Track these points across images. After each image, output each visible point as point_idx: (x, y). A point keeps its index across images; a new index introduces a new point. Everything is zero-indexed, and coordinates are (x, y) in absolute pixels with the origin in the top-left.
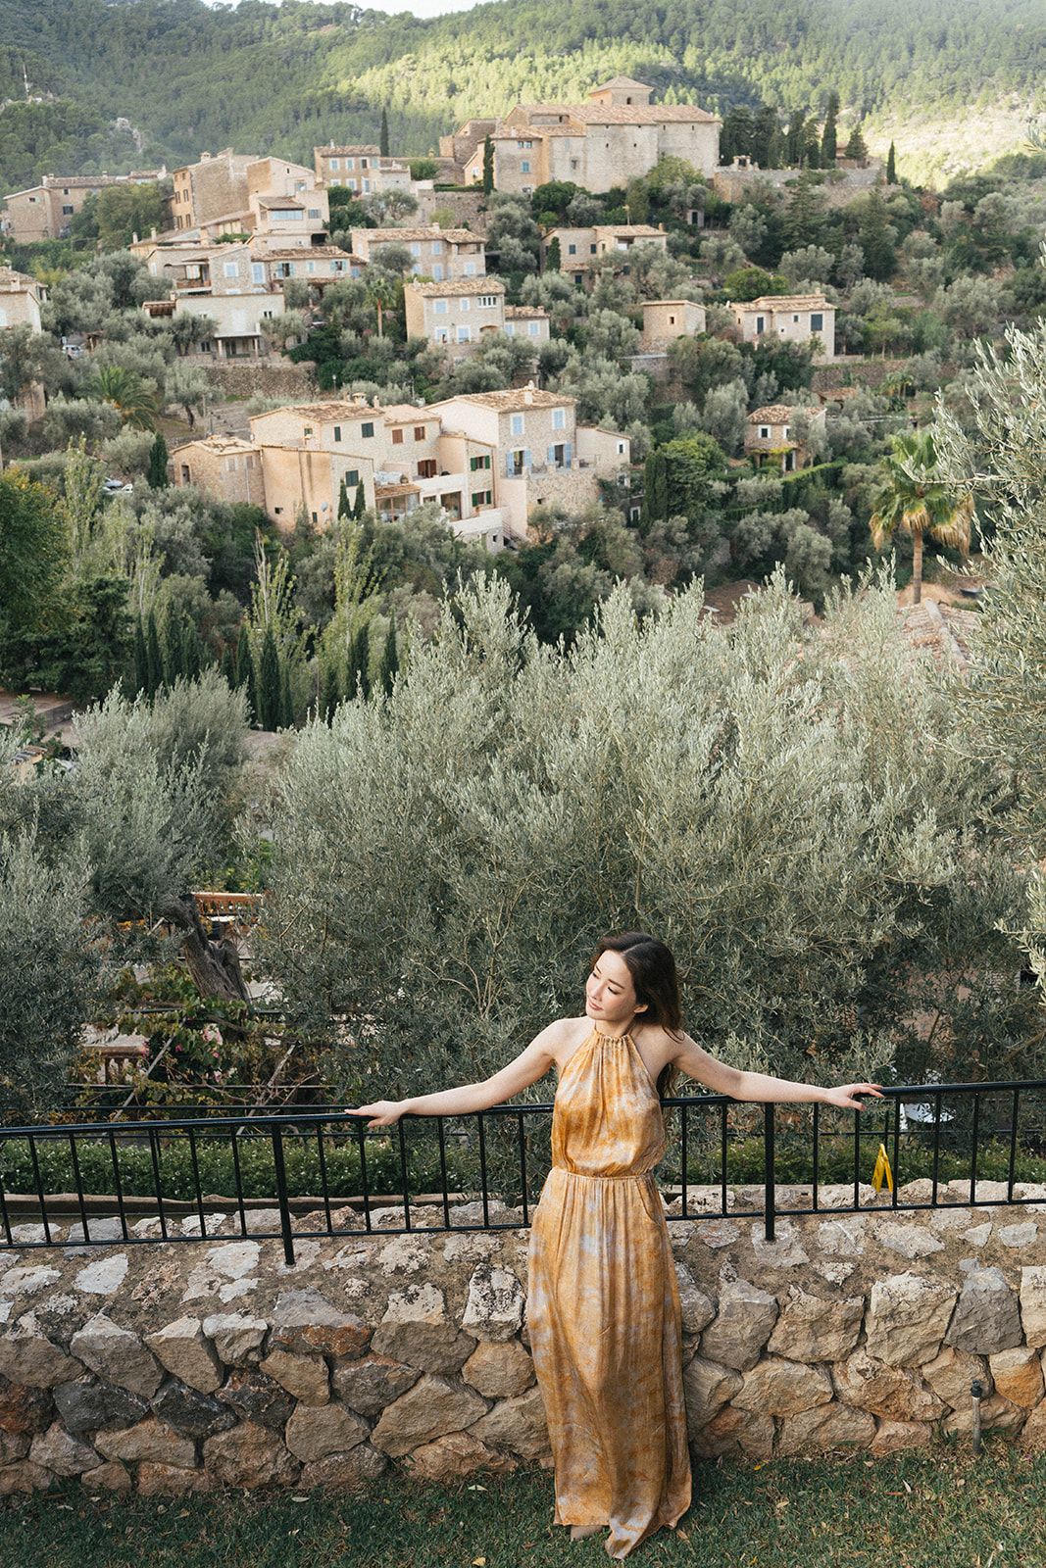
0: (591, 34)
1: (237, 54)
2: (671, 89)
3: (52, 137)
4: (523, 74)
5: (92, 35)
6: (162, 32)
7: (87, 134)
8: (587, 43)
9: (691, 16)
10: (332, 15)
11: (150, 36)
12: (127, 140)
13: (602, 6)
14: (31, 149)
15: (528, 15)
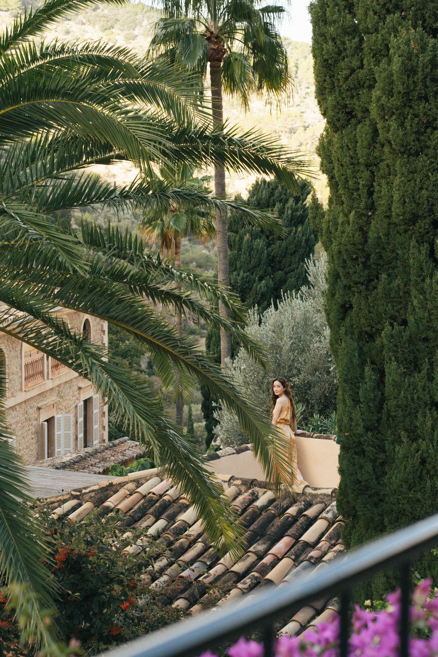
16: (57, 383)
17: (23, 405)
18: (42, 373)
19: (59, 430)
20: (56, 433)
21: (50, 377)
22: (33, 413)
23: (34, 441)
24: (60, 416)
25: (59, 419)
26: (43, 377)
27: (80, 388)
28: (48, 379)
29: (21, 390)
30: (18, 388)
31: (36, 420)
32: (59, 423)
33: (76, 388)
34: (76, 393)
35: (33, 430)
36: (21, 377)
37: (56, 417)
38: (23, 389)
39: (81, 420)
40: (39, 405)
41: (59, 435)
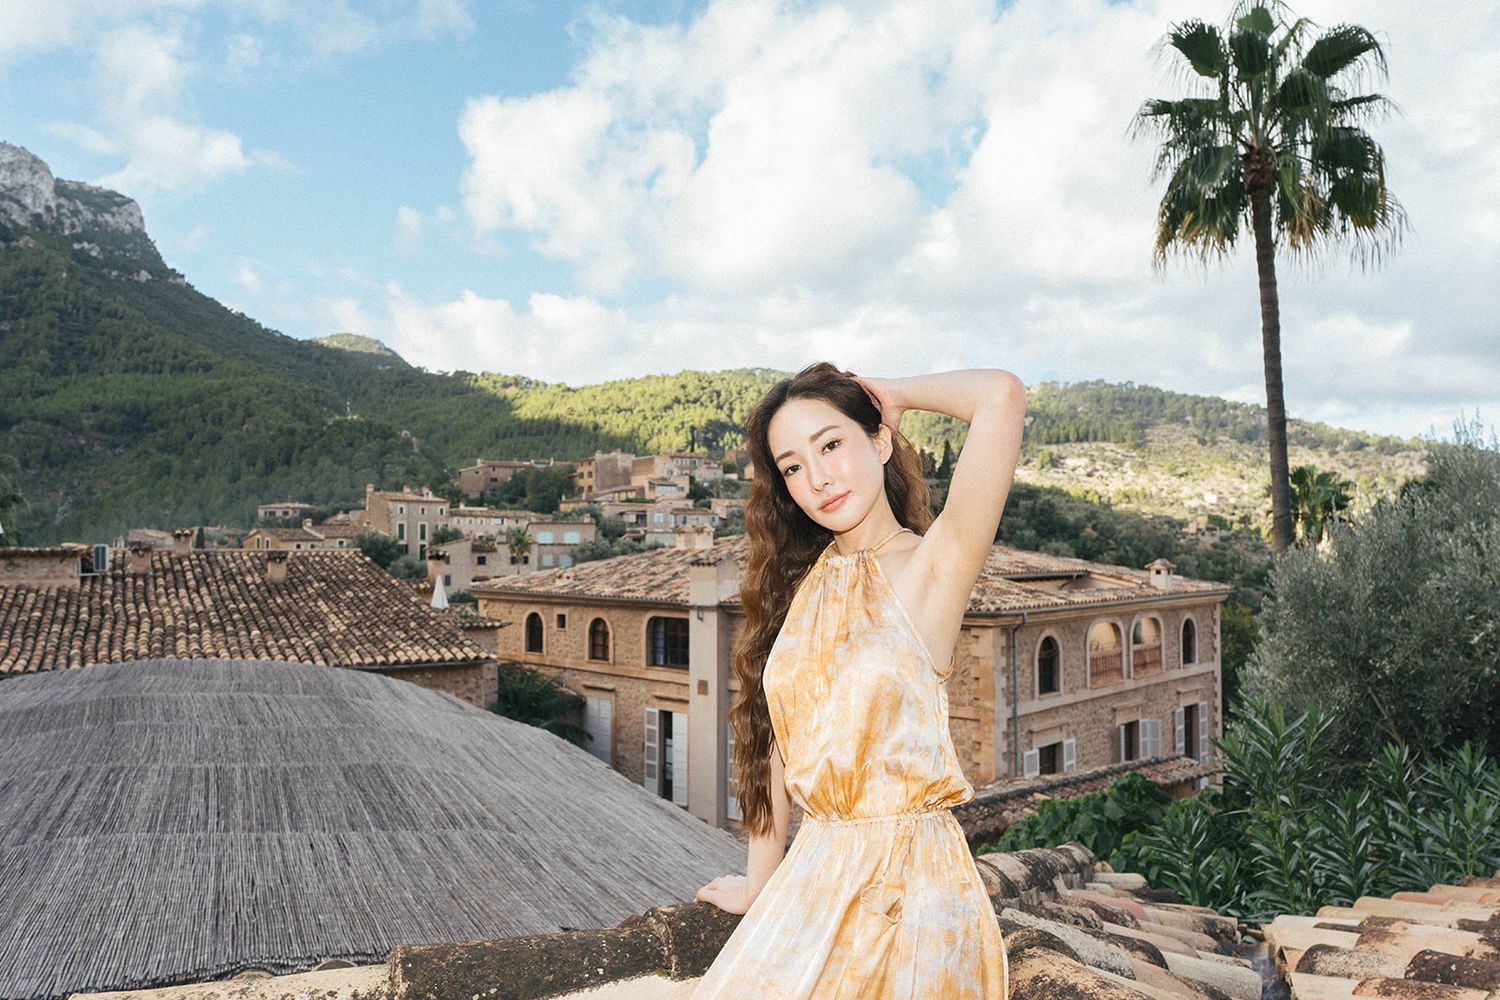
0: (677, 401)
1: (453, 400)
2: (727, 434)
3: (365, 439)
4: (640, 421)
5: (359, 383)
6: (404, 384)
7: (386, 439)
8: (676, 406)
9: (735, 395)
10: (512, 381)
11: (397, 386)
12: (408, 443)
13: (683, 387)
14: (351, 445)
15: (640, 389)
16: (1143, 683)
17: (1089, 704)
18: (1119, 670)
19: (1145, 735)
20: (1141, 739)
21: (1132, 675)
22: (1105, 714)
23: (1108, 745)
24: (1146, 720)
25: (1144, 724)
26: (1122, 675)
27: (1179, 693)
28: (1129, 677)
29: (1085, 686)
30: (1082, 683)
31: (1111, 722)
32: (1145, 729)
33: (1174, 692)
34: (1175, 698)
35: (1106, 733)
36: (1085, 672)
37: (1141, 721)
38: (1089, 685)
39: (1181, 727)
40: (1115, 706)
41: (1145, 743)
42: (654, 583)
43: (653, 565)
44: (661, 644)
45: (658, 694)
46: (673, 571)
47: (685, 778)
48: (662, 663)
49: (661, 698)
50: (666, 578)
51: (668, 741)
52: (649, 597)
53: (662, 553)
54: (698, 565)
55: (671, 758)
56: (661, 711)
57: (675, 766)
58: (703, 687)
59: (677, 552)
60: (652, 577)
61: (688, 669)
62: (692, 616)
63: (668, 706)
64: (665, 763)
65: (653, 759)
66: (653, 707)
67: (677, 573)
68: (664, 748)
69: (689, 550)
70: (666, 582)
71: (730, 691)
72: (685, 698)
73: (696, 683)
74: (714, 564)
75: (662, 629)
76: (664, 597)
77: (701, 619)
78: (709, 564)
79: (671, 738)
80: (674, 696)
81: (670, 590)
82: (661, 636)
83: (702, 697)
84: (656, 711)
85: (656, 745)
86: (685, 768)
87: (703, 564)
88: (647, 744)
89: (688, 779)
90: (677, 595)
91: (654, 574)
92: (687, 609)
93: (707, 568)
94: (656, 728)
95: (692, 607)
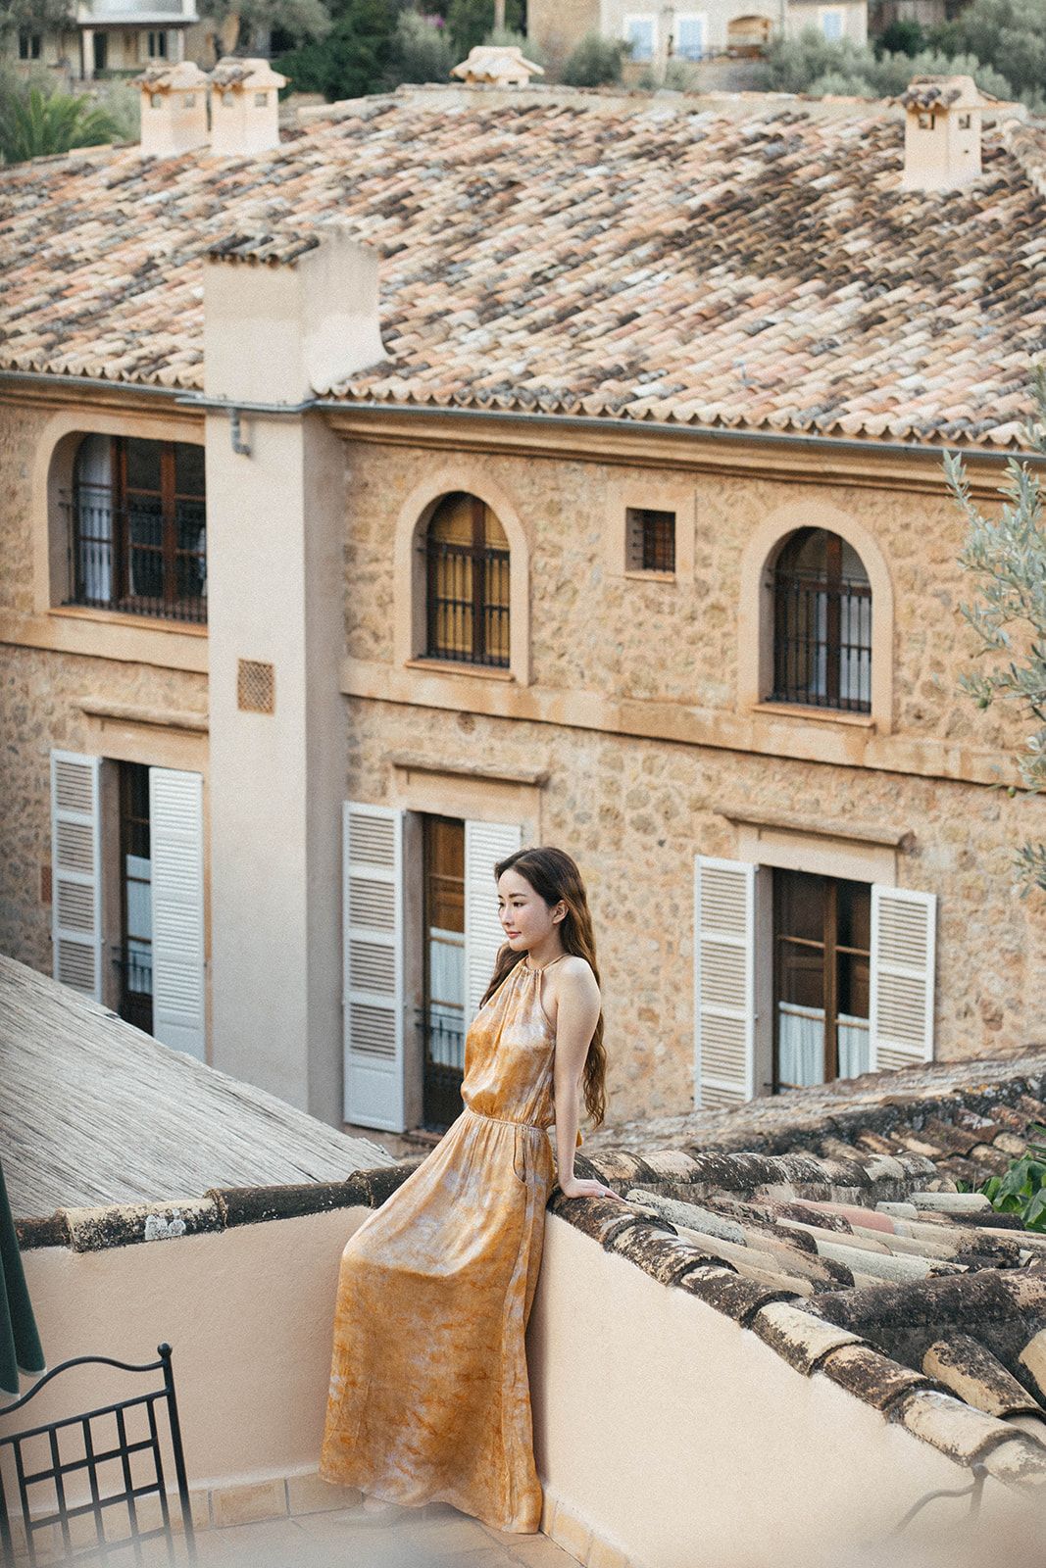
42: (71, 306)
43: (60, 227)
44: (101, 526)
45: (97, 701)
46: (134, 255)
47: (196, 990)
48: (105, 593)
49: (106, 718)
50: (113, 283)
51: (134, 864)
52: (58, 364)
53: (87, 169)
54: (234, 259)
55: (147, 919)
56: (109, 763)
57: (158, 949)
58: (256, 683)
59: (146, 166)
60: (59, 279)
61: (202, 619)
62: (216, 438)
63: (132, 747)
64: (126, 938)
65: (84, 924)
66: (81, 747)
67: (150, 265)
68: (121, 884)
69: (190, 160)
70: (116, 299)
71: (352, 698)
72: (194, 719)
73: (233, 671)
74: (292, 261)
75: (103, 474)
76: (112, 367)
77: (246, 451)
78: (274, 260)
79: (145, 853)
80: (158, 712)
81: (132, 337)
82: (102, 501)
83: (253, 719)
84: (92, 761)
85: (93, 878)
86: (198, 956)
87: (252, 259)
88: (59, 874)
89: (208, 993)
90: (158, 360)
91: (65, 263)
92: (198, 414)
93: (263, 271)
94: (92, 819)
95: (215, 410)
